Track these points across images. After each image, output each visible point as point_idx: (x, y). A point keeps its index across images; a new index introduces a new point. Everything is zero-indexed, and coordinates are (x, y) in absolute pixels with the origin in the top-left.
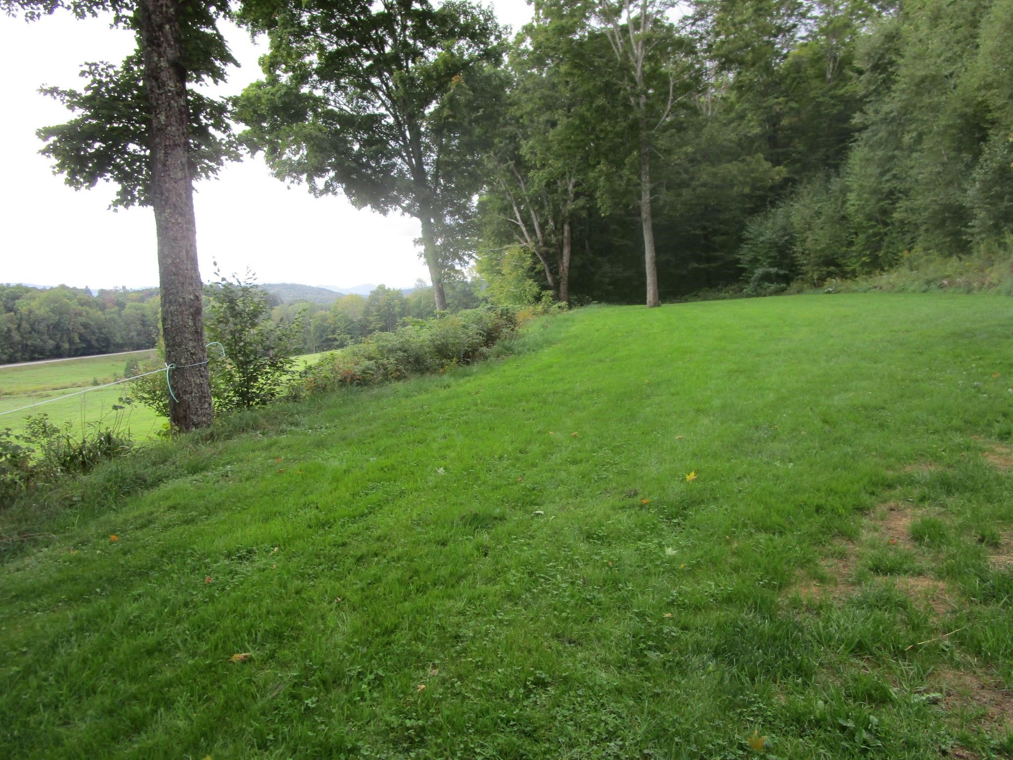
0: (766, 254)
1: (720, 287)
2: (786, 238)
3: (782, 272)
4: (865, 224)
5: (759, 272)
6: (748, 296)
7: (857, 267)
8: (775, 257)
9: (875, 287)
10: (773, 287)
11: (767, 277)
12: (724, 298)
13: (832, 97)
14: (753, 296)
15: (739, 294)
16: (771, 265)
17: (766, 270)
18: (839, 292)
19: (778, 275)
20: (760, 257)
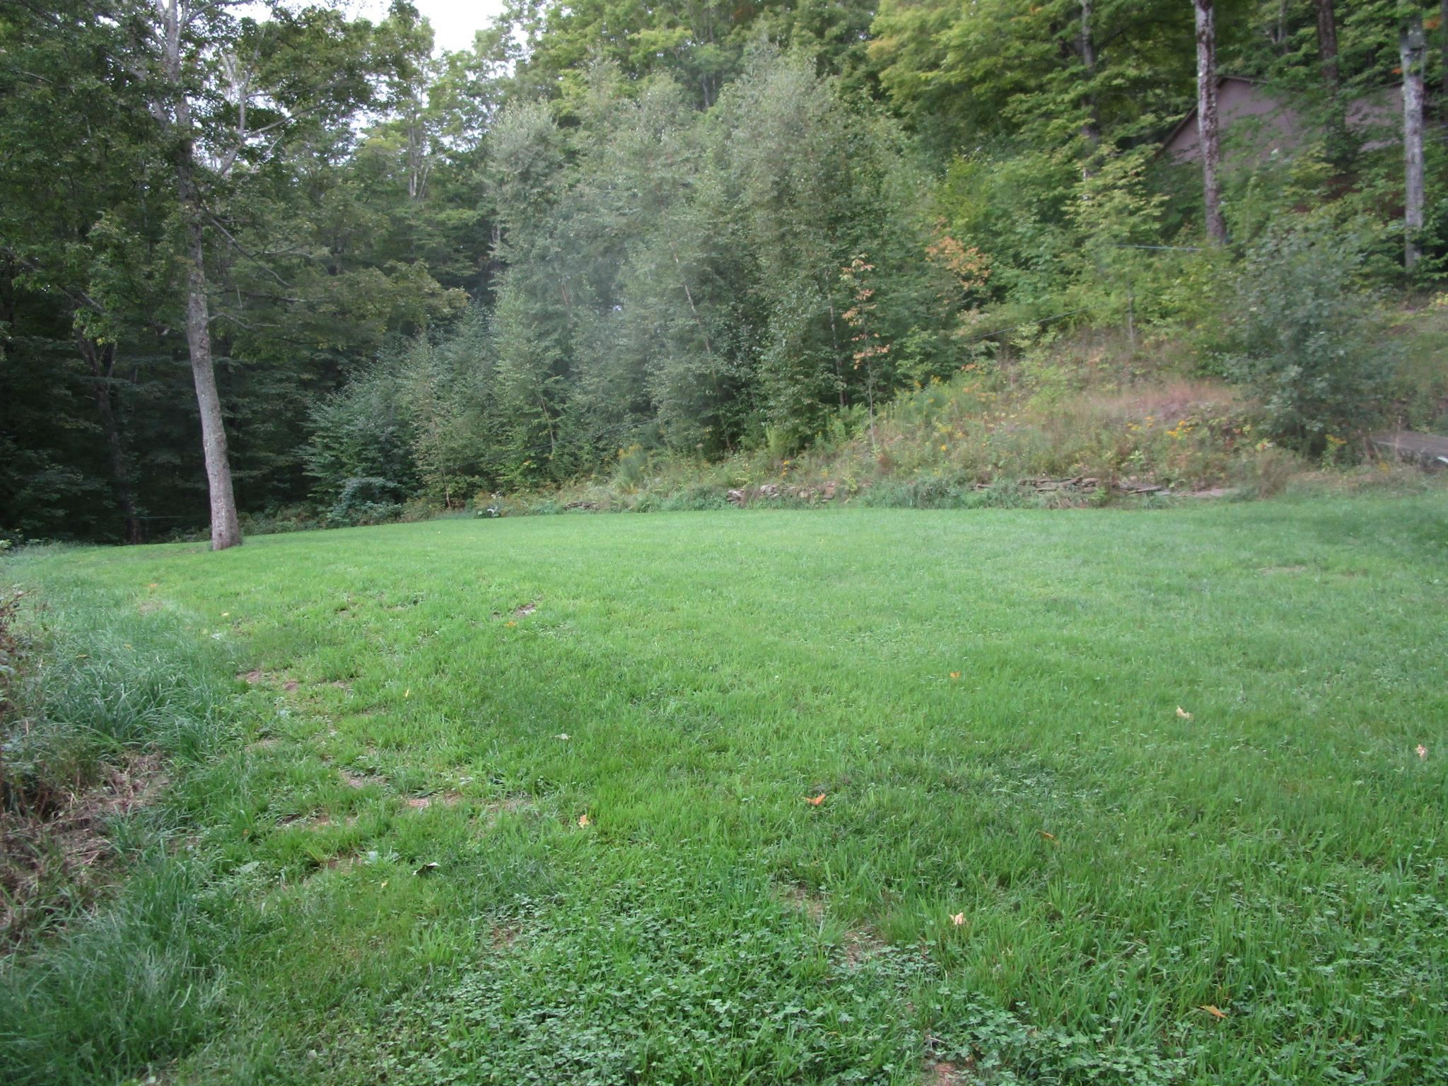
0: (358, 454)
1: (267, 511)
2: (391, 429)
3: (391, 485)
4: (526, 409)
5: (352, 484)
6: (335, 524)
7: (516, 476)
8: (374, 460)
9: (576, 506)
10: (382, 508)
11: (365, 493)
12: (285, 530)
13: (429, 222)
14: (345, 525)
15: (314, 520)
16: (369, 472)
17: (364, 481)
18: (506, 515)
19: (383, 488)
20: (345, 460)
